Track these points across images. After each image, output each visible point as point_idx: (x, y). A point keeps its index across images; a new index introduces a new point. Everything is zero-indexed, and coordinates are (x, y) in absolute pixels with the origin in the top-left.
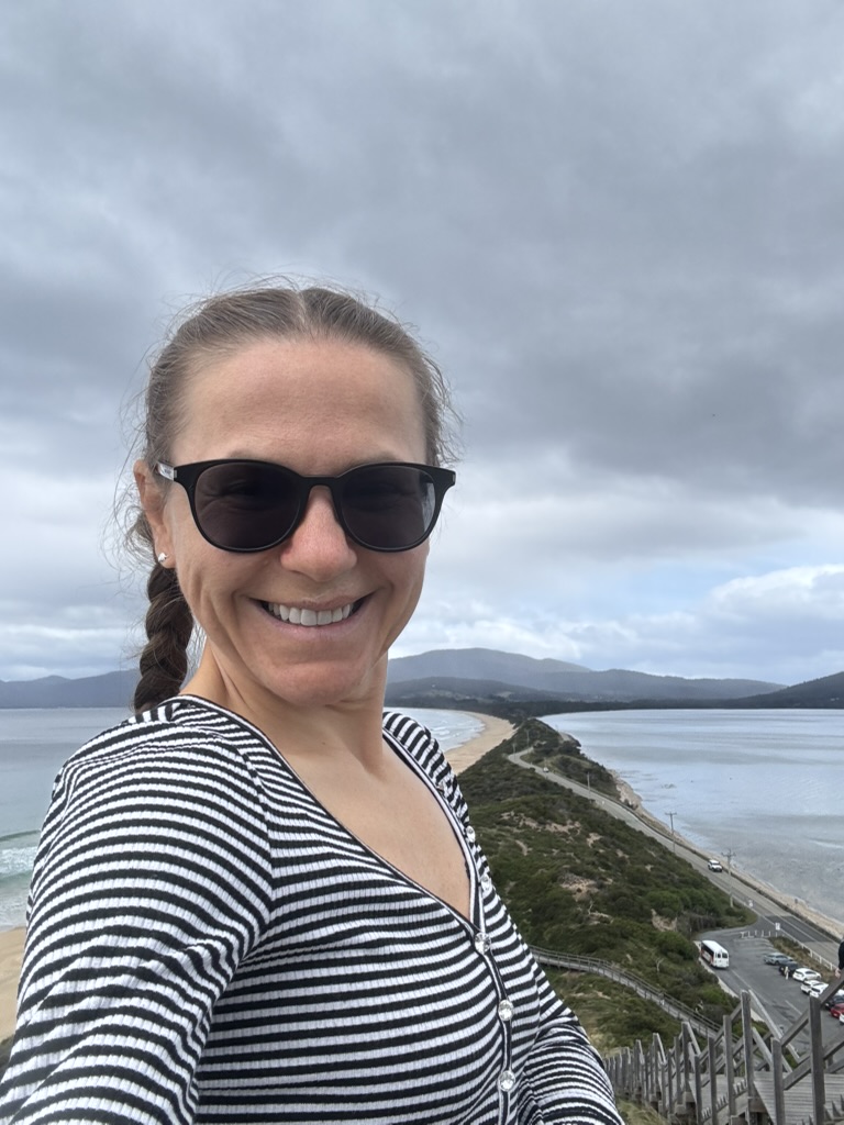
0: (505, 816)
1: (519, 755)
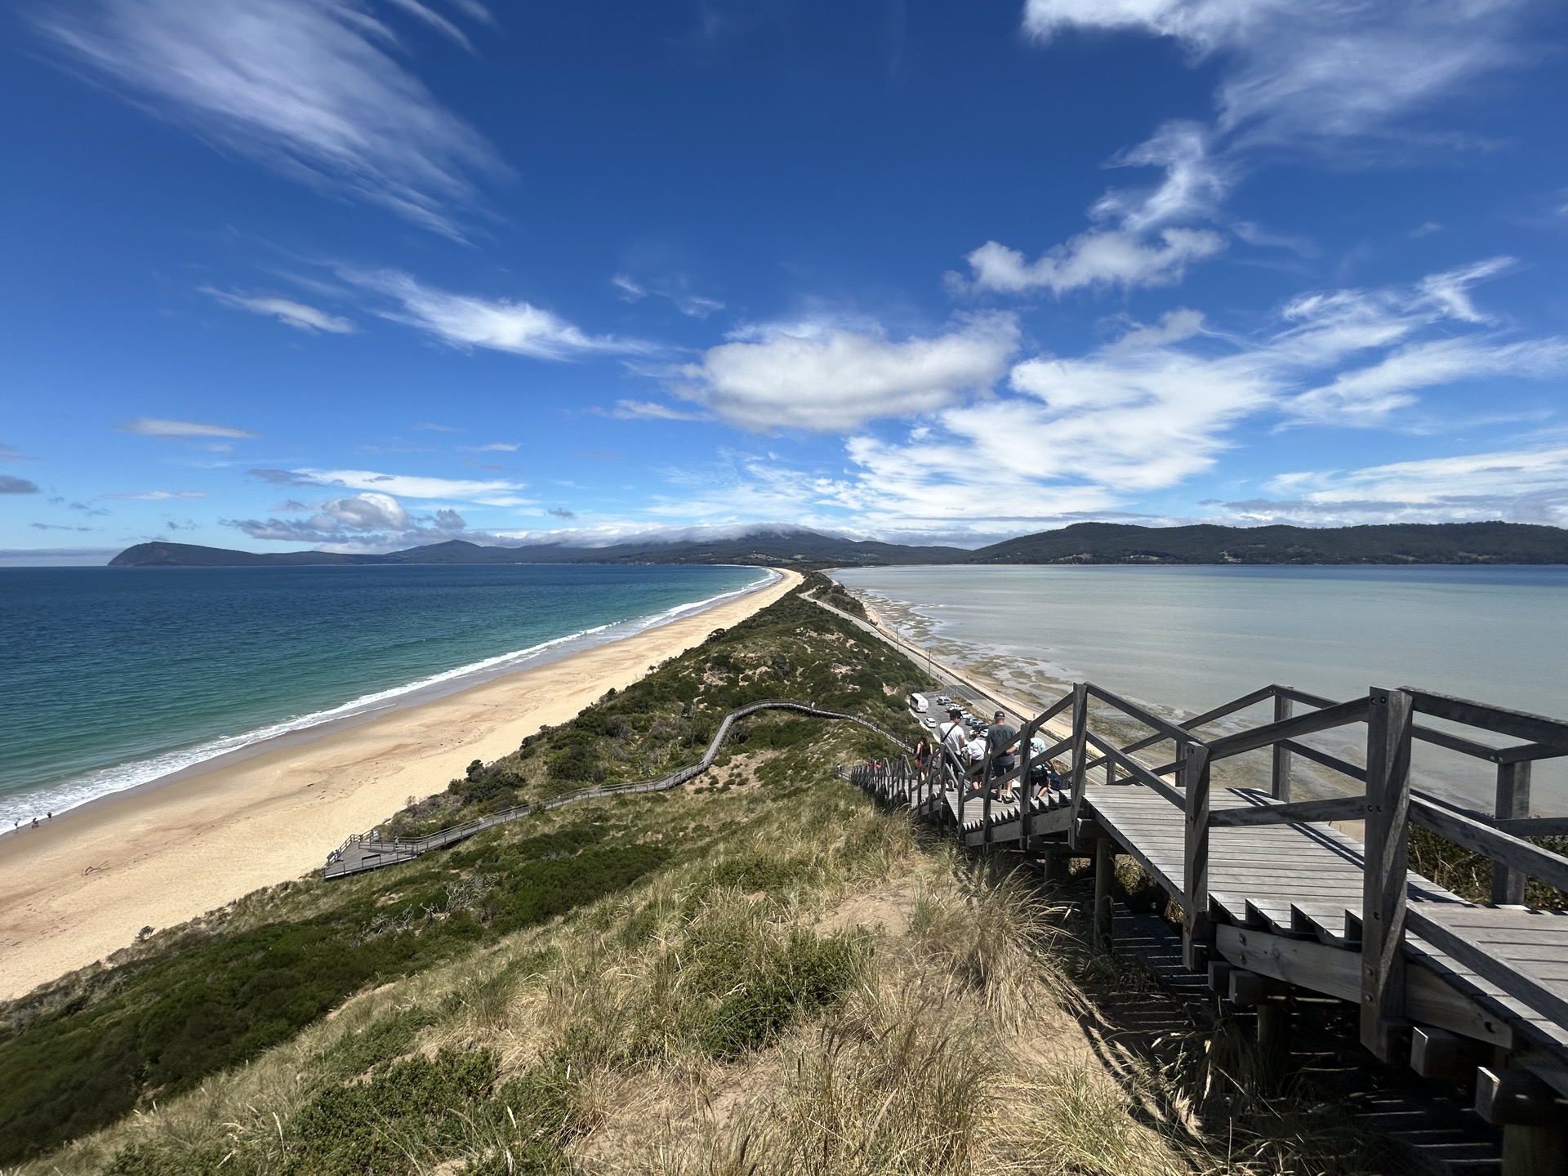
0: (798, 631)
1: (806, 594)
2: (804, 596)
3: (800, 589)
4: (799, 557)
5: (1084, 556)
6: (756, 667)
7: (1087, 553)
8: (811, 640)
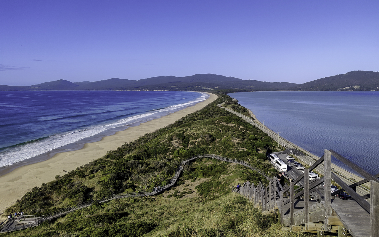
0: (216, 122)
1: (220, 104)
3: (216, 102)
5: (355, 87)
6: (196, 138)
7: (357, 85)
8: (223, 126)
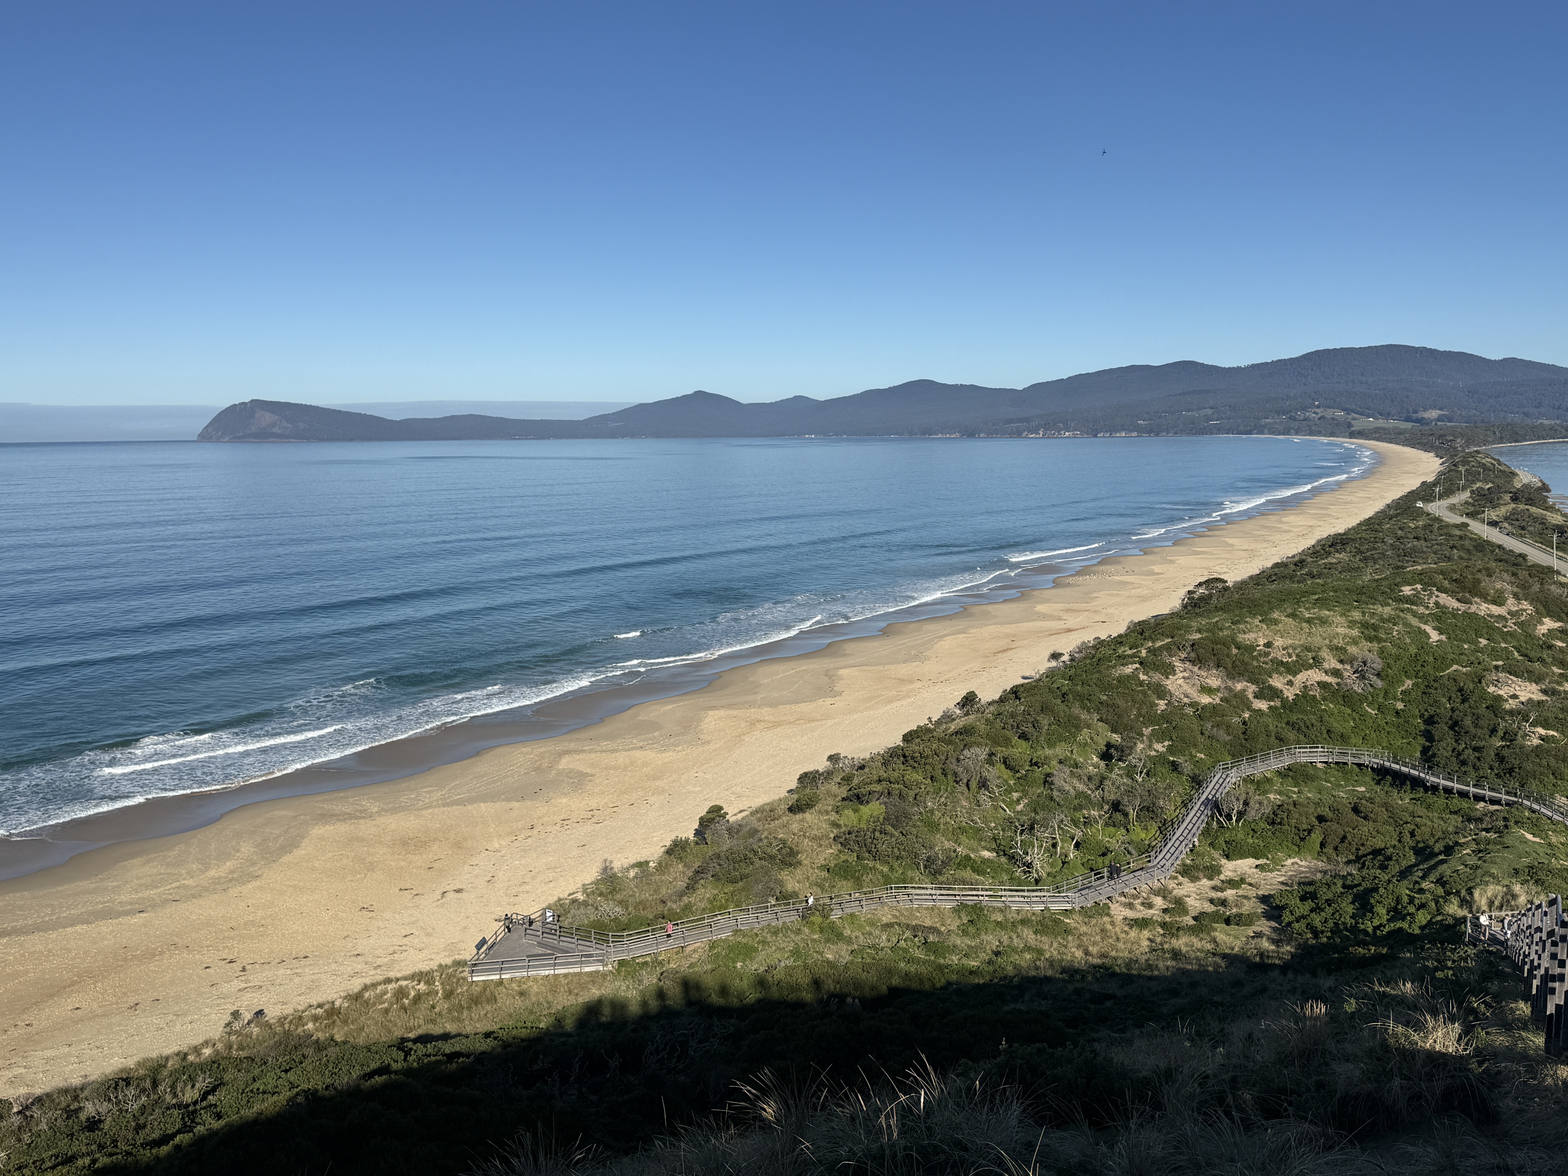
0: (1407, 590)
1: (1446, 502)
2: (1438, 508)
3: (1426, 492)
4: (1433, 414)
6: (1292, 669)
8: (1441, 617)
